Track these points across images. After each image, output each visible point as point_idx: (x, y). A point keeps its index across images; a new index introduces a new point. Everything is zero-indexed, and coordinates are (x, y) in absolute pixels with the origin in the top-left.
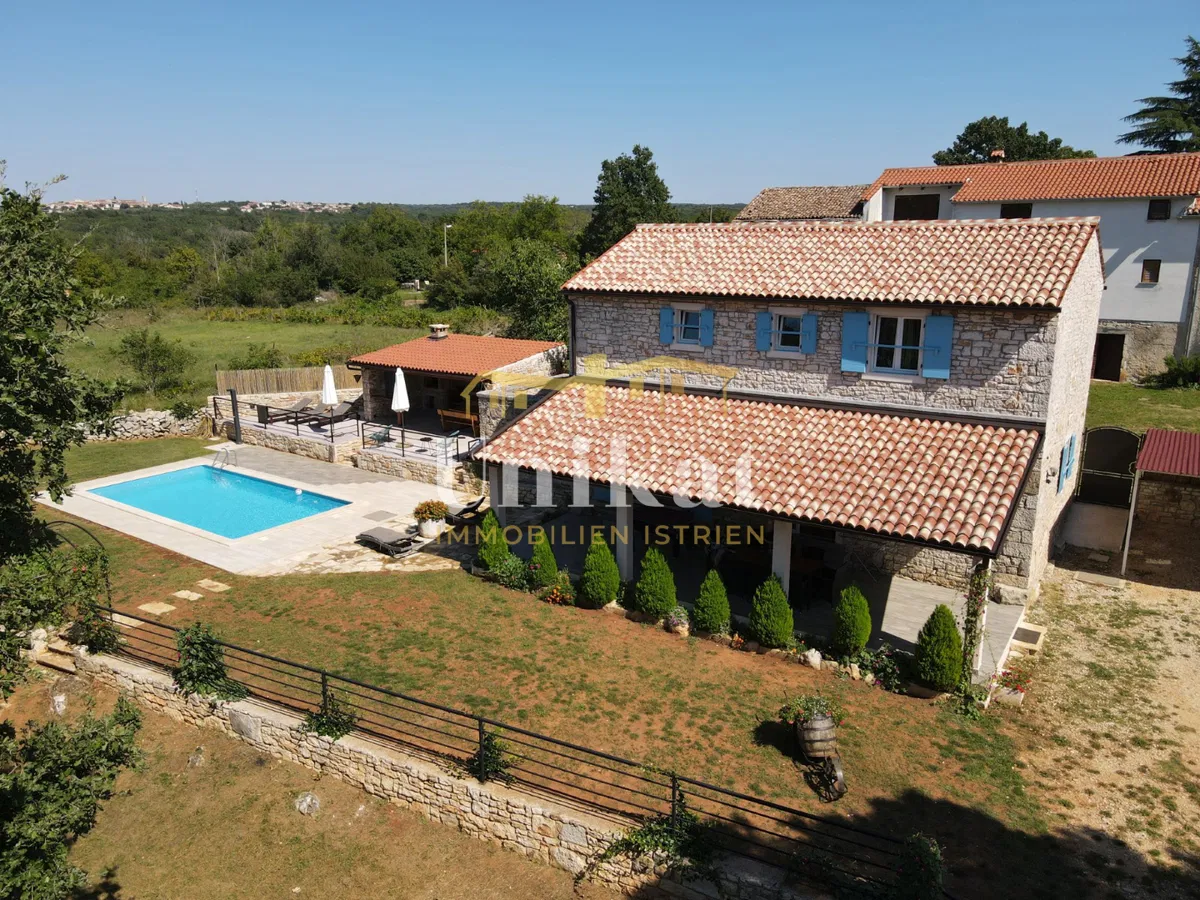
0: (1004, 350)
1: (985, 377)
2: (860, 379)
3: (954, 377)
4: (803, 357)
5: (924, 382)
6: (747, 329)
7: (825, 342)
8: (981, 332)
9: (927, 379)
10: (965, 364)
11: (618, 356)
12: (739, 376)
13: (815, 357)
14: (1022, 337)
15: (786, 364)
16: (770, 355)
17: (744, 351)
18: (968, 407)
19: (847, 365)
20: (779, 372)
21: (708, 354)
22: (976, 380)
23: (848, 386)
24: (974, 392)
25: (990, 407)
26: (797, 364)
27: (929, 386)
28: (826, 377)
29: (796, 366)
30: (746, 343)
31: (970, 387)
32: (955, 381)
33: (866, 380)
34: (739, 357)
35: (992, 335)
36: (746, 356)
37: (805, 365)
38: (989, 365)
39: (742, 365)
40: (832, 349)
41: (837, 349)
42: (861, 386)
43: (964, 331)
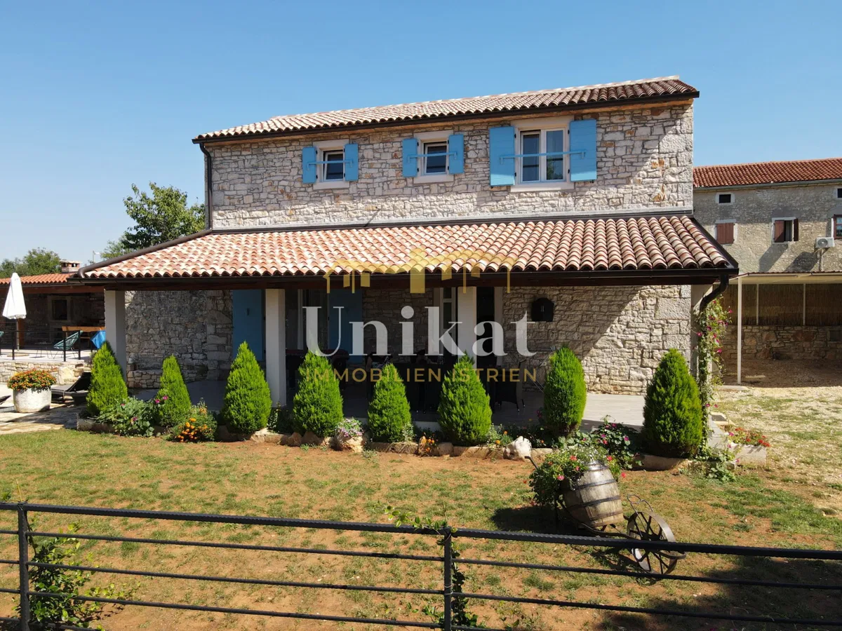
0: (645, 147)
1: (629, 174)
2: (509, 193)
3: (600, 178)
4: (451, 179)
5: (572, 187)
6: (393, 158)
7: (473, 160)
8: (622, 131)
9: (575, 183)
10: (610, 164)
11: (258, 204)
12: (386, 206)
13: (463, 176)
14: (661, 131)
15: (434, 188)
16: (417, 181)
17: (391, 181)
18: (616, 206)
19: (496, 180)
20: (427, 197)
21: (353, 189)
22: (622, 178)
23: (497, 201)
24: (622, 190)
25: (637, 202)
26: (446, 187)
27: (577, 190)
28: (475, 196)
29: (445, 189)
30: (392, 173)
31: (616, 186)
32: (602, 182)
33: (515, 193)
34: (385, 187)
35: (633, 132)
36: (392, 186)
37: (452, 187)
38: (632, 163)
39: (389, 196)
40: (478, 167)
41: (485, 166)
42: (511, 199)
43: (606, 133)
